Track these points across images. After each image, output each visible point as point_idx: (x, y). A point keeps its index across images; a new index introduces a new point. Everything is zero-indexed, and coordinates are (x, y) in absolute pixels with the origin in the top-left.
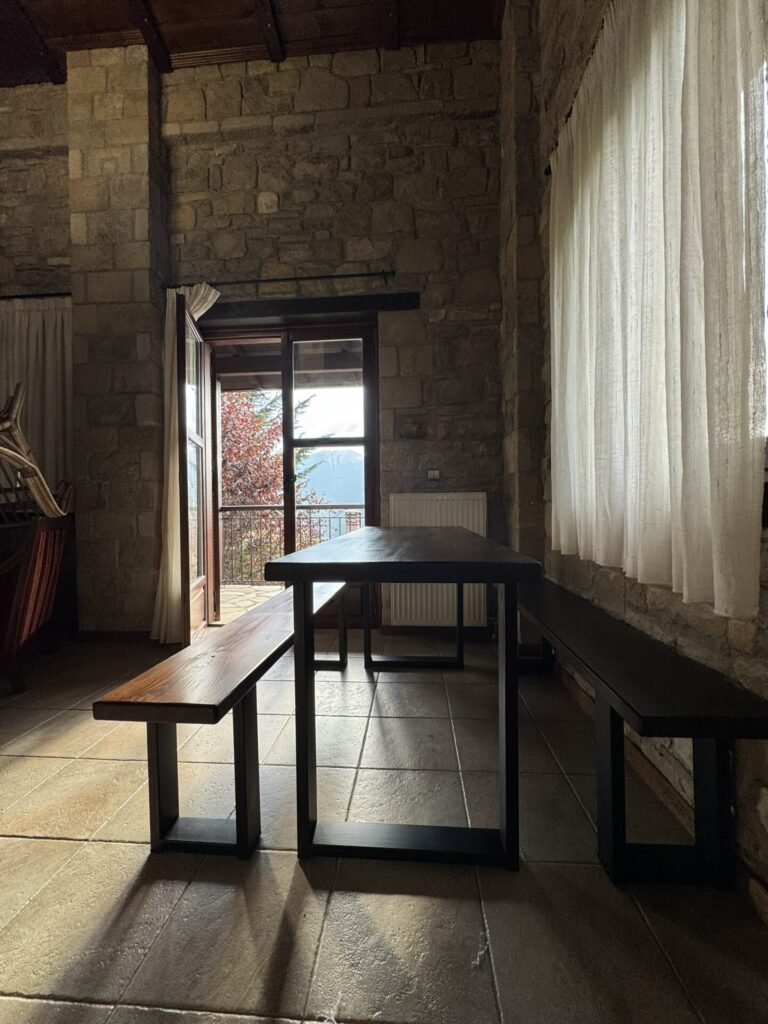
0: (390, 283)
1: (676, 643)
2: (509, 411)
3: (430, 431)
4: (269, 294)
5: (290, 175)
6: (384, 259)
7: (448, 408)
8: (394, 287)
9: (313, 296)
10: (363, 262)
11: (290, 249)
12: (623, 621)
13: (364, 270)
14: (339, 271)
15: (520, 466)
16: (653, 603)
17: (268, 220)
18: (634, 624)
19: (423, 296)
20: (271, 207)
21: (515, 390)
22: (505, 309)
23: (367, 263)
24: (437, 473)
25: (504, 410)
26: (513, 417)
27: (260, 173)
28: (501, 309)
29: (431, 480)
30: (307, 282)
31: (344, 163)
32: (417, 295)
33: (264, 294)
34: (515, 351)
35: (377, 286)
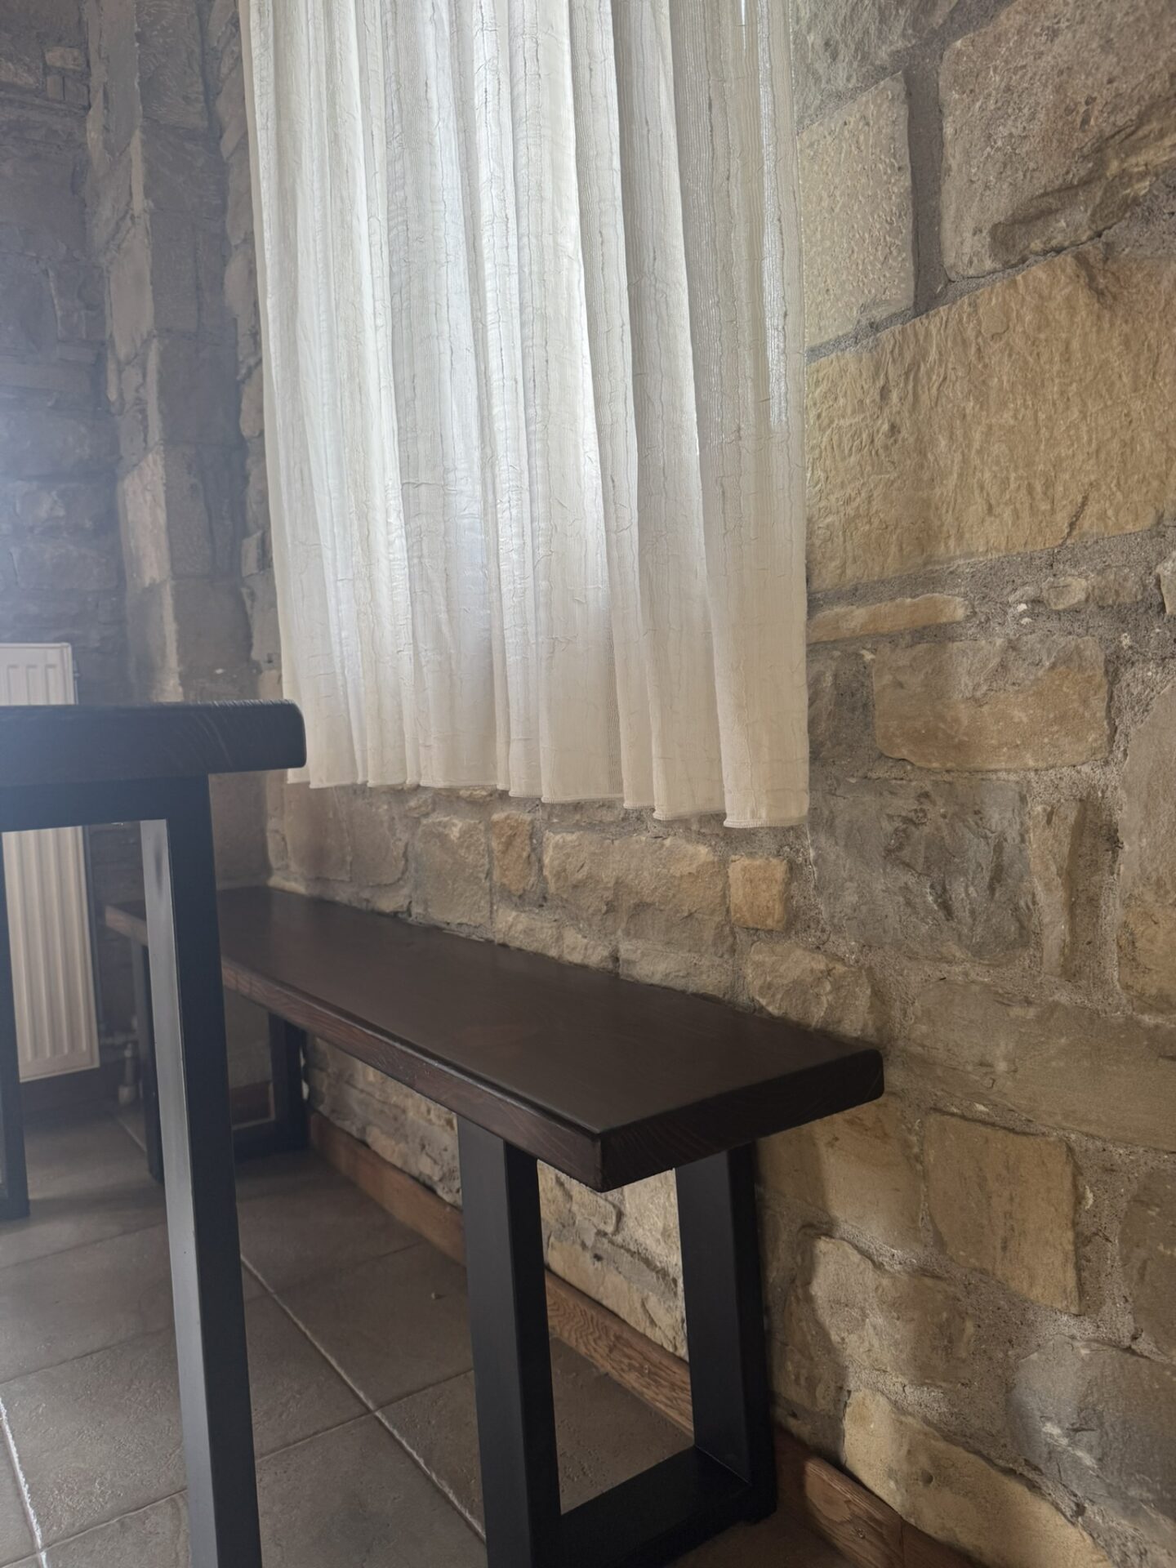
1: (616, 959)
2: (130, 396)
12: (490, 942)
15: (173, 561)
16: (560, 874)
18: (518, 941)
21: (147, 323)
22: (98, 74)
25: (113, 395)
26: (143, 411)
28: (86, 74)
34: (139, 203)
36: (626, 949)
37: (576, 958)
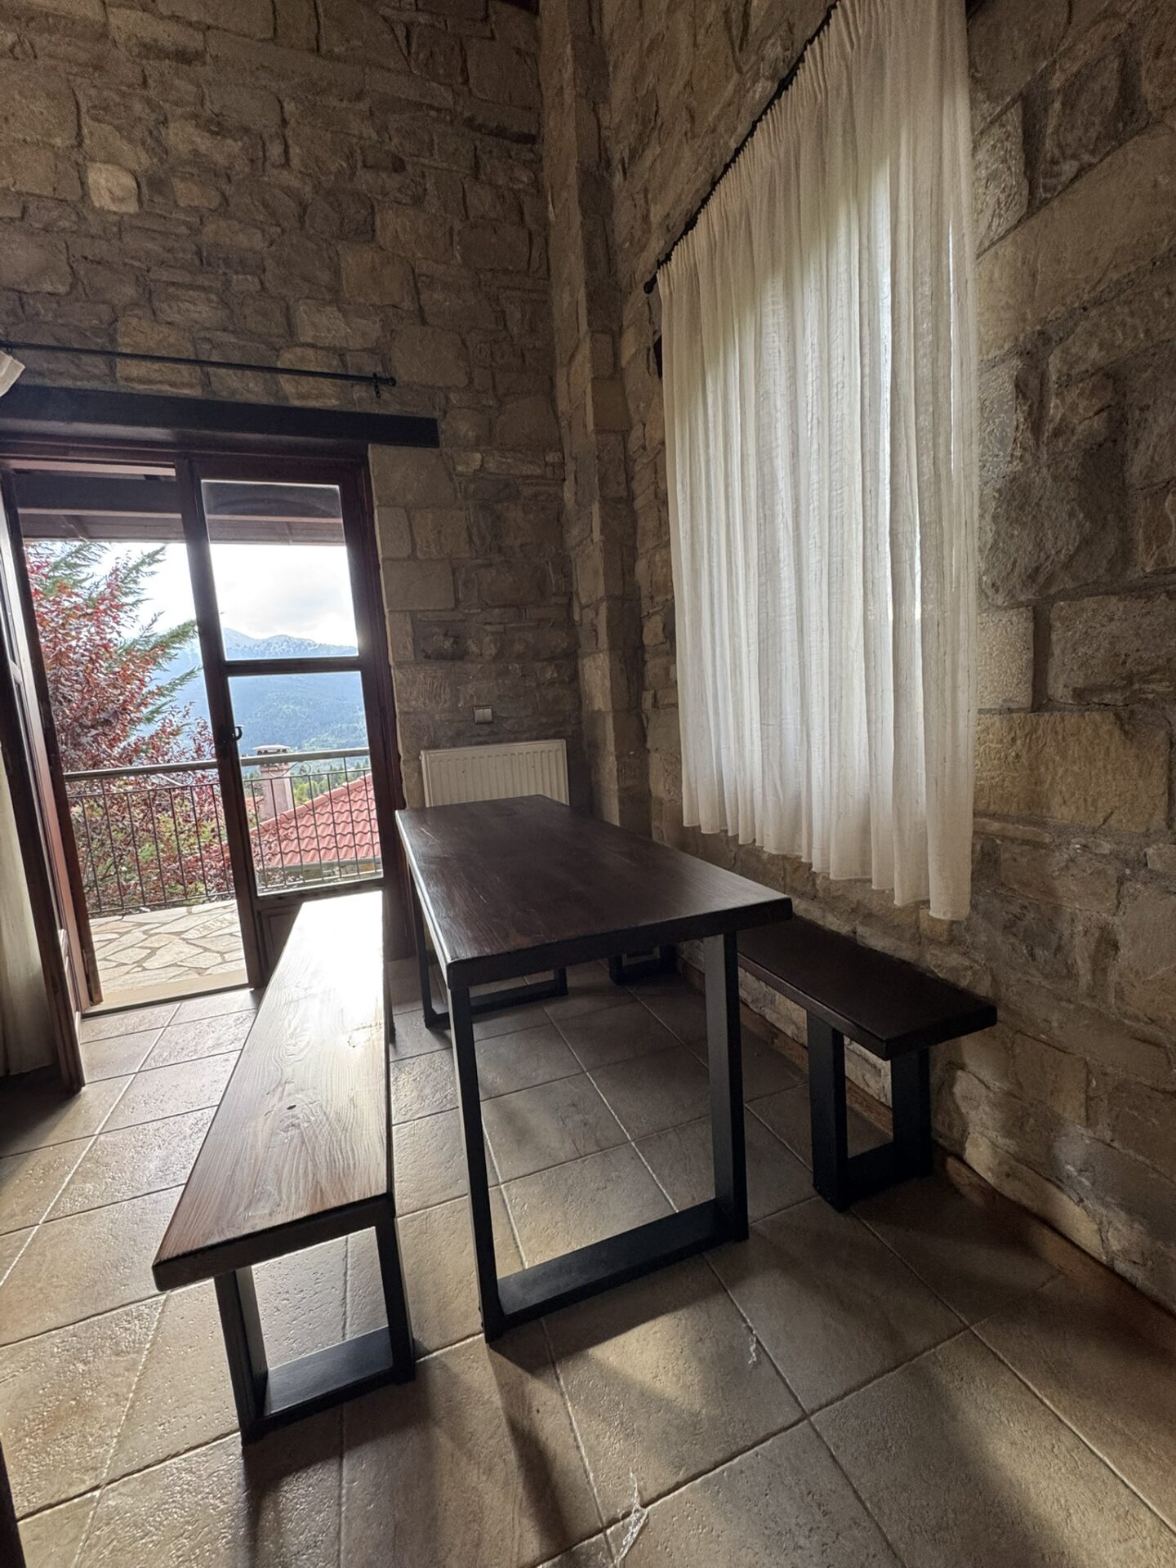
0: (385, 395)
2: (588, 621)
3: (474, 648)
4: (141, 381)
5: (157, 140)
6: (371, 351)
7: (497, 611)
8: (390, 405)
9: (238, 398)
10: (332, 350)
11: (177, 298)
13: (335, 365)
14: (287, 359)
15: (612, 703)
16: (825, 889)
17: (119, 224)
19: (442, 426)
20: (122, 200)
21: (600, 592)
22: (570, 465)
23: (341, 353)
24: (488, 711)
25: (577, 618)
26: (596, 631)
27: (86, 119)
28: (564, 464)
29: (479, 723)
30: (222, 371)
31: (275, 150)
32: (431, 424)
33: (128, 379)
34: (597, 535)
35: (360, 398)
36: (860, 930)
37: (834, 928)
